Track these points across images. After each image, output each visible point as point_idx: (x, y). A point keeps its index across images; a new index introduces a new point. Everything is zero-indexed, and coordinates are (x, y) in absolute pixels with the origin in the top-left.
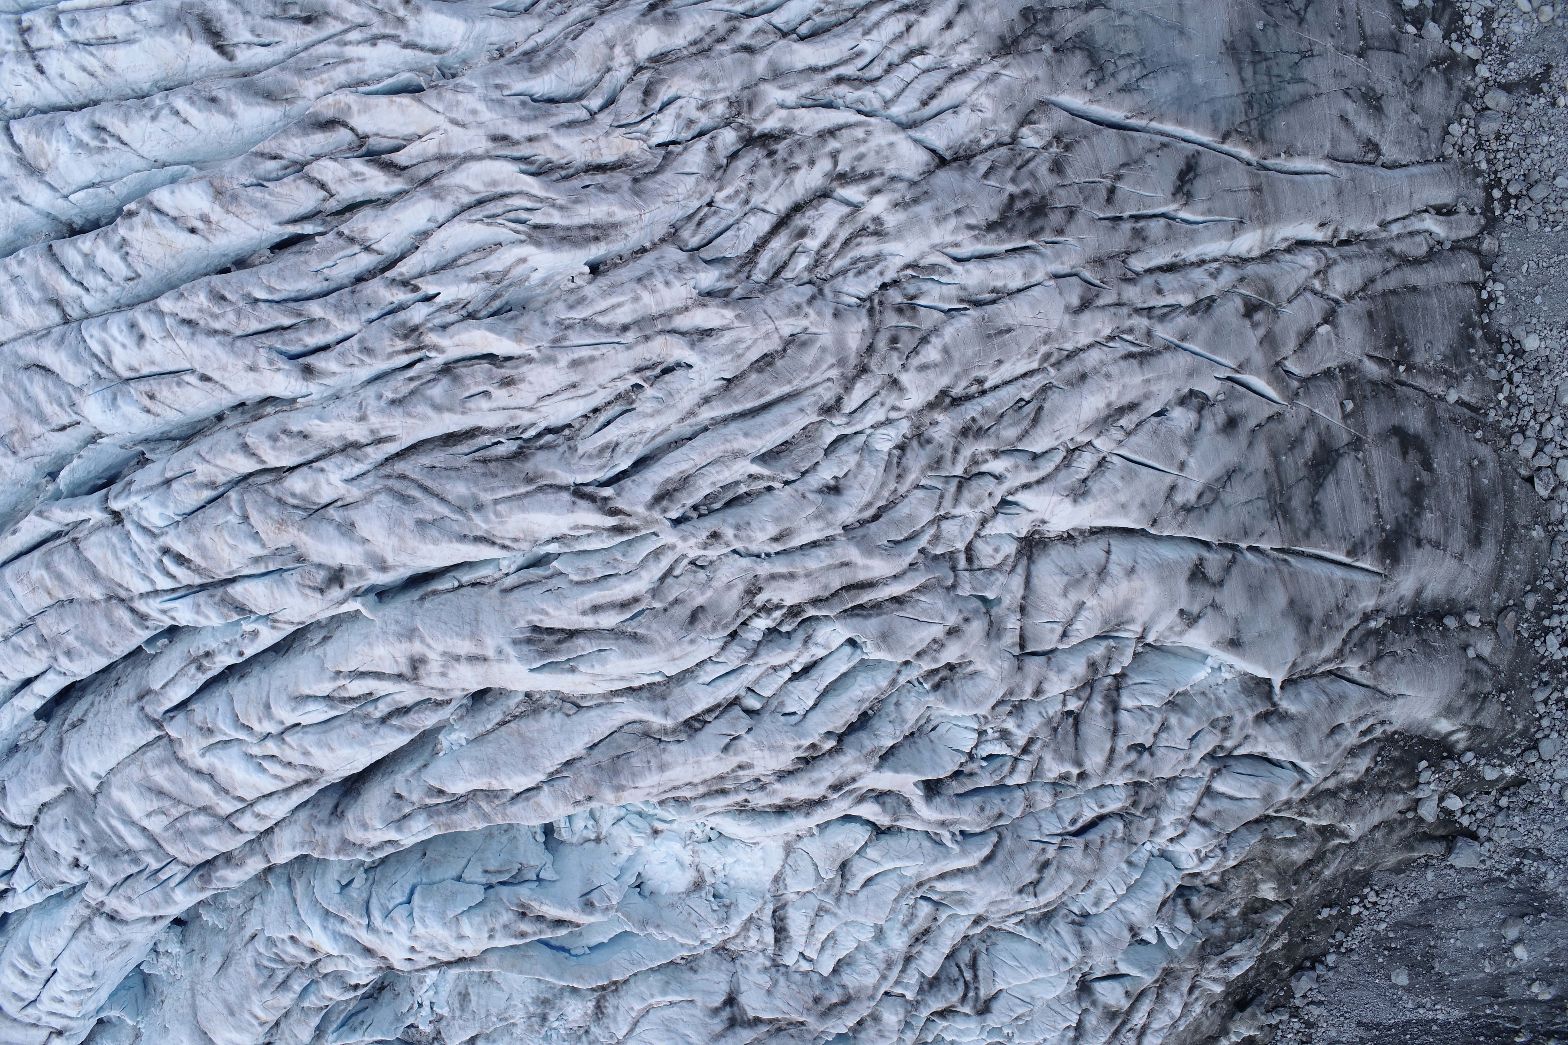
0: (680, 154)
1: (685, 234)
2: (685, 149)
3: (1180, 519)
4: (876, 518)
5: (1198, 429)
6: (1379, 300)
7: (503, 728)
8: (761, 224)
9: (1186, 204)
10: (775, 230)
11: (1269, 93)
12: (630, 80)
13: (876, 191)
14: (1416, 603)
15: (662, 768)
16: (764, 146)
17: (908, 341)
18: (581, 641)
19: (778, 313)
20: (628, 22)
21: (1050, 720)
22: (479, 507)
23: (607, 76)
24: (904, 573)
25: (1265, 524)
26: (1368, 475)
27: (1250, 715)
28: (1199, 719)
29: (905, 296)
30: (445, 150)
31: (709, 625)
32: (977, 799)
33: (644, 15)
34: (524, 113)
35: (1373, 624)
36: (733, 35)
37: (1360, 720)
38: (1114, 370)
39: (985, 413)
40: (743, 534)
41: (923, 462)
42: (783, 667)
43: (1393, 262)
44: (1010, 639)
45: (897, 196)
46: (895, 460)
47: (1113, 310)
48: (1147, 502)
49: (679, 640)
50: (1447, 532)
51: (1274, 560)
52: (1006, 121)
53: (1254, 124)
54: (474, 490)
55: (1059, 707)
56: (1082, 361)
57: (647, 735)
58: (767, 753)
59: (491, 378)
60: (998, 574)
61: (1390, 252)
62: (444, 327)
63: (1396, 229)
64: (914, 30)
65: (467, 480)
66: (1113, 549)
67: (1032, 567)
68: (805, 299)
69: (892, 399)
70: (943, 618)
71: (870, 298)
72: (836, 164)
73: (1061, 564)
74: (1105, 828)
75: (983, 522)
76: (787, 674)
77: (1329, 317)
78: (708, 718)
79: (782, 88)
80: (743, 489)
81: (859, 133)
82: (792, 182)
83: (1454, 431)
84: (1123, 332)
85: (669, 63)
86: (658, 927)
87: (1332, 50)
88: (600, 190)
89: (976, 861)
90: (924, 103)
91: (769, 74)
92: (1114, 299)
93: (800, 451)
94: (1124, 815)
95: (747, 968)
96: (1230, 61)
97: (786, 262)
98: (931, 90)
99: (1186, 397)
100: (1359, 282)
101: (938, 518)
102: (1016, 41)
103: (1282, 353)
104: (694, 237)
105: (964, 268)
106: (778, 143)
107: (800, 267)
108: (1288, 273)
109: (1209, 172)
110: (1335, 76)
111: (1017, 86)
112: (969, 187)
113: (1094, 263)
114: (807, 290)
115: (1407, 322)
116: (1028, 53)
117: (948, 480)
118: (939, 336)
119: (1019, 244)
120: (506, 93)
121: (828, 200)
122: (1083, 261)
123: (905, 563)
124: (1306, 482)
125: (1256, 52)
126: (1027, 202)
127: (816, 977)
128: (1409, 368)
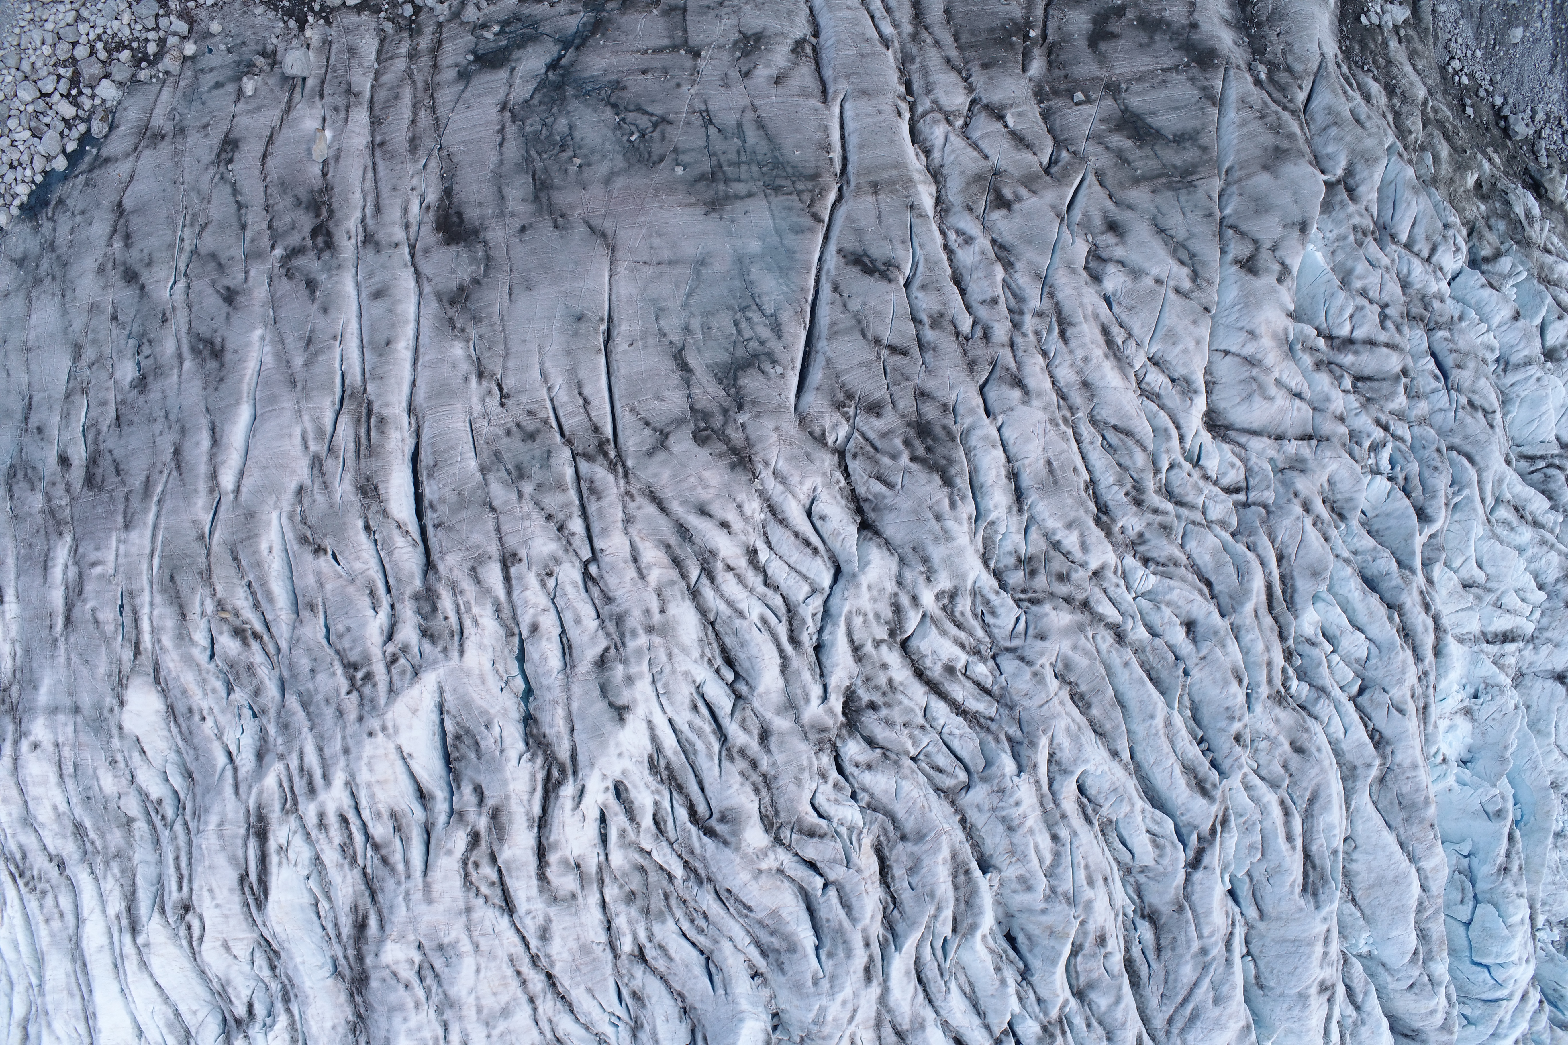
0: (872, 795)
1: (947, 782)
2: (864, 790)
3: (1204, 284)
4: (1209, 584)
5: (1121, 263)
6: (967, 54)
7: (1360, 902)
8: (940, 709)
9: (898, 268)
10: (943, 695)
11: (760, 166)
12: (788, 848)
13: (915, 599)
14: (1235, 27)
15: (1415, 767)
16: (858, 711)
17: (1058, 564)
18: (1314, 848)
19: (1043, 695)
20: (738, 860)
21: (1363, 406)
22: (1204, 951)
23: (790, 873)
24: (1259, 556)
25: (1201, 194)
26: (1140, 79)
27: (1352, 208)
28: (1357, 259)
29: (1016, 567)
30: (872, 1022)
31: (1305, 736)
32: (1426, 474)
33: (726, 843)
34: (841, 954)
35: (1263, 76)
36: (749, 753)
37: (1345, 92)
38: (1080, 353)
39: (1120, 483)
40: (1237, 714)
41: (1164, 542)
42: (1329, 662)
43: (925, 34)
44: (1305, 450)
45: (921, 580)
46: (1161, 568)
47: (1020, 353)
48: (1192, 318)
49: (1318, 761)
51: (1228, 184)
52: (823, 461)
53: (800, 186)
54: (1188, 957)
55: (1352, 397)
56: (1068, 385)
57: (1382, 780)
59: (1094, 955)
60: (1251, 463)
61: (914, 37)
62: (1039, 1001)
63: (888, 29)
64: (732, 563)
65: (1178, 964)
66: (1222, 347)
67: (1237, 426)
68: (1027, 668)
69: (1109, 574)
70: (1298, 518)
71: (1017, 602)
72: (883, 641)
73: (1238, 399)
74: (1442, 349)
75: (1206, 477)
76: (1336, 658)
77: (997, 114)
78: (1371, 726)
79: (807, 700)
80: (1188, 713)
81: (858, 621)
82: (901, 684)
84: (1039, 341)
85: (777, 813)
86: (1506, 748)
87: (696, 87)
88: (917, 873)
89: (1472, 473)
90: (816, 551)
91: (792, 714)
92: (1007, 350)
93: (1154, 661)
94: (1429, 331)
95: (1531, 664)
96: (728, 208)
97: (978, 684)
98: (799, 543)
99: (1091, 275)
100: (953, 75)
101: (1209, 524)
102: (734, 451)
103: (1037, 167)
104: (953, 775)
105: (989, 511)
106: (860, 699)
107: (982, 670)
108: (958, 156)
109: (860, 240)
110: (727, 86)
111: (786, 451)
112: (905, 504)
113: (971, 371)
114: (1009, 664)
115: (984, 23)
116: (747, 438)
117: (1178, 517)
118: (1054, 533)
119: (962, 453)
120: (821, 974)
121: (914, 643)
122: (973, 384)
123: (1250, 555)
124: (1156, 148)
125: (712, 177)
126: (917, 443)
127: (1547, 605)
128: (1029, 25)
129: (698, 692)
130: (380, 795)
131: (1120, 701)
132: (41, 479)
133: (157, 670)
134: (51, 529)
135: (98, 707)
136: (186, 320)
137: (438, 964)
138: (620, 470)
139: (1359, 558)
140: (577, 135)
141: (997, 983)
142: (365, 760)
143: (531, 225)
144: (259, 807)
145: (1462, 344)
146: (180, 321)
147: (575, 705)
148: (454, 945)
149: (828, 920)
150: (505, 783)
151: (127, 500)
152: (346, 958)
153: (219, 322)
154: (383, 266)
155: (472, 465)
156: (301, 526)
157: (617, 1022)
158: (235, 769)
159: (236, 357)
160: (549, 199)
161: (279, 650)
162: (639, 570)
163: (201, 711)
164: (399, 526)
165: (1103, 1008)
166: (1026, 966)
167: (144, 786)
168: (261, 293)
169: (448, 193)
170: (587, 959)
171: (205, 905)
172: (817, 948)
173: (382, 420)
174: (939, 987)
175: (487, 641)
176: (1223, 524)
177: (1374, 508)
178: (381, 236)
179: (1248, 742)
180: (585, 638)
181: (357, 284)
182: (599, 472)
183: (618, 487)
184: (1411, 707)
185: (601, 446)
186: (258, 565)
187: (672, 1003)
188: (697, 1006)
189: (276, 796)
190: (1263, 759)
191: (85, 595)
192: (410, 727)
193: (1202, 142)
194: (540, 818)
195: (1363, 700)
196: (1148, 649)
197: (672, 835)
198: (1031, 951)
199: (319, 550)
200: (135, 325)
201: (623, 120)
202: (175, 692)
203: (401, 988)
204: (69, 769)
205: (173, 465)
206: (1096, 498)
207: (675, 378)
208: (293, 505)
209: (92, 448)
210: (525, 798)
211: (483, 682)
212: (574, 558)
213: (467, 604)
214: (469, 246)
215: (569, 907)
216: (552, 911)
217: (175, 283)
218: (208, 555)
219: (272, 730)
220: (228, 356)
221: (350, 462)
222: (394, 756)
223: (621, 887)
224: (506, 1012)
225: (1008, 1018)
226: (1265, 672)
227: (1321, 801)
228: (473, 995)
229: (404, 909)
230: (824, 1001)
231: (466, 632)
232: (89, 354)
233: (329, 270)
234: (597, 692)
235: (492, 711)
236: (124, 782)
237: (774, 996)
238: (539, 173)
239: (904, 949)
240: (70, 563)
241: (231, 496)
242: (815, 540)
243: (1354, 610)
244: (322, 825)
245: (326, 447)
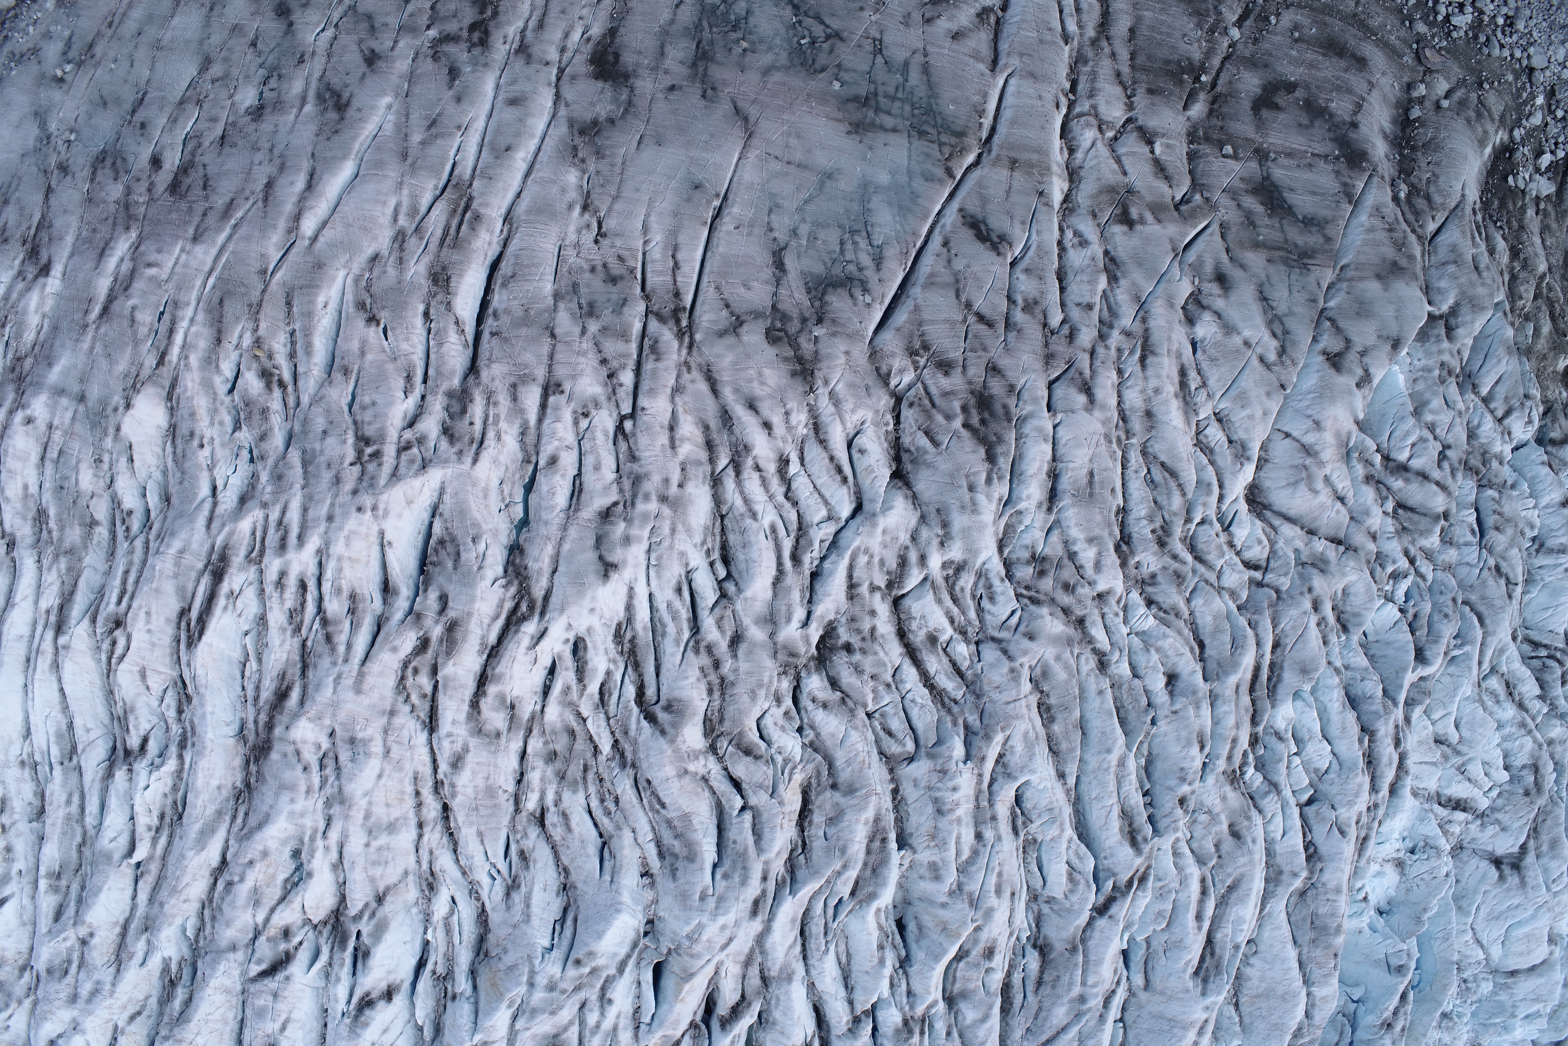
0: (818, 735)
1: (894, 748)
2: (812, 727)
3: (1289, 362)
4: (1202, 645)
5: (1218, 315)
6: (1138, 75)
7: (1242, 1008)
8: (911, 675)
9: (1011, 245)
10: (917, 663)
11: (913, 107)
12: (720, 759)
13: (923, 559)
14: (1392, 142)
15: (1338, 891)
16: (833, 649)
17: (1068, 573)
18: (1219, 936)
19: (1014, 693)
20: (669, 752)
21: (1397, 532)
22: (1082, 999)
23: (714, 784)
24: (1257, 635)
25: (1312, 278)
26: (1290, 155)
27: (1446, 345)
28: (1435, 394)
29: (1028, 563)
30: (742, 958)
31: (1246, 823)
32: (1436, 618)
33: (663, 732)
34: (737, 879)
35: (1402, 195)
36: (715, 651)
37: (1473, 238)
38: (1153, 383)
39: (1151, 519)
40: (1190, 777)
41: (1174, 589)
42: (1289, 762)
43: (1104, 43)
44: (1332, 552)
45: (935, 542)
46: (1162, 614)
47: (1098, 363)
48: (1266, 389)
49: (1250, 852)
50: (1350, 91)
51: (1339, 279)
52: (880, 399)
53: (944, 138)
54: (1065, 1000)
55: (1390, 520)
56: (1132, 409)
57: (1303, 894)
58: (1359, 800)
59: (977, 965)
60: (1277, 546)
61: (1094, 42)
62: (909, 993)
63: (1072, 27)
64: (762, 464)
65: (1053, 1004)
66: (1285, 429)
67: (1275, 508)
68: (1006, 661)
69: (1113, 601)
70: (1305, 613)
71: (1018, 596)
72: (879, 588)
73: (1284, 483)
74: (1487, 507)
75: (1231, 545)
76: (1297, 761)
77: (1148, 138)
78: (1309, 838)
79: (789, 620)
80: (1143, 761)
81: (863, 559)
82: (882, 636)
83: (1266, 46)
84: (1119, 358)
85: (721, 720)
86: (1425, 910)
87: (878, 16)
88: (836, 825)
89: (1479, 632)
90: (845, 480)
91: (769, 628)
92: (1087, 357)
93: (1127, 701)
94: (1481, 485)
95: (1473, 840)
96: (870, 135)
97: (954, 664)
98: (831, 467)
99: (1186, 316)
100: (1119, 90)
101: (1220, 589)
102: (800, 360)
103: (1168, 200)
104: (901, 743)
105: (1021, 499)
106: (838, 637)
107: (962, 650)
108: (1099, 163)
109: (983, 207)
110: (907, 25)
111: (849, 376)
112: (944, 465)
113: (1047, 363)
114: (990, 653)
115: (1163, 53)
116: (816, 352)
117: (1194, 571)
118: (1074, 543)
119: (1013, 436)
120: (711, 892)
121: (906, 602)
122: (1044, 375)
123: (1250, 632)
124: (1284, 222)
125: (865, 102)
126: (974, 412)
127: (1507, 787)
128: (1203, 69)
129: (687, 577)
130: (347, 572)
131: (1083, 726)
132: (128, 172)
133: (173, 386)
134: (120, 221)
135: (104, 402)
136: (322, 67)
137: (344, 756)
138: (687, 340)
139: (1349, 673)
140: (752, 21)
141: (876, 960)
142: (346, 532)
143: (680, 87)
144: (225, 547)
145: (1507, 508)
146: (317, 66)
147: (566, 547)
148: (366, 742)
149: (735, 842)
150: (473, 599)
151: (205, 215)
152: (256, 722)
153: (353, 79)
154: (528, 78)
155: (548, 288)
156: (363, 292)
157: (495, 875)
158: (215, 504)
159: (358, 115)
160: (706, 69)
161: (298, 404)
162: (672, 440)
163: (202, 438)
164: (457, 323)
165: (968, 1021)
166: (907, 956)
167: (120, 493)
168: (402, 65)
169: (612, 32)
170: (488, 802)
171: (138, 628)
172: (715, 866)
173: (477, 218)
174: (819, 945)
175: (502, 458)
176: (1233, 594)
177: (1377, 633)
178: (536, 50)
179: (1191, 808)
180: (599, 486)
181: (497, 86)
182: (667, 335)
183: (679, 355)
184: (1353, 832)
185: (676, 312)
186: (309, 315)
187: (555, 875)
188: (579, 885)
189: (246, 542)
190: (1198, 832)
191: (131, 291)
192: (400, 516)
193: (1328, 232)
194: (493, 648)
195: (1310, 811)
196: (1125, 687)
197: (612, 709)
198: (917, 941)
199: (372, 320)
200: (271, 57)
201: (800, 22)
202: (183, 412)
203: (300, 768)
204: (53, 454)
205: (261, 196)
206: (1123, 526)
207: (768, 273)
208: (363, 270)
209: (187, 157)
210: (486, 621)
211: (486, 497)
212: (613, 408)
213: (497, 417)
214: (616, 86)
215: (490, 743)
216: (473, 742)
217: (323, 30)
218: (264, 291)
219: (264, 477)
220: (351, 113)
221: (433, 247)
222: (374, 539)
223: (546, 743)
224: (392, 828)
225: (875, 999)
226: (1228, 747)
227: (1240, 892)
228: (366, 799)
229: (331, 690)
230: (705, 919)
231: (486, 443)
232: (216, 70)
233: (476, 64)
234: (592, 542)
235: (484, 527)
236: (102, 484)
237: (656, 902)
238: (704, 43)
239: (799, 895)
240: (128, 257)
241: (307, 242)
242: (847, 469)
243: (1329, 720)
244: (280, 584)
245: (414, 226)
